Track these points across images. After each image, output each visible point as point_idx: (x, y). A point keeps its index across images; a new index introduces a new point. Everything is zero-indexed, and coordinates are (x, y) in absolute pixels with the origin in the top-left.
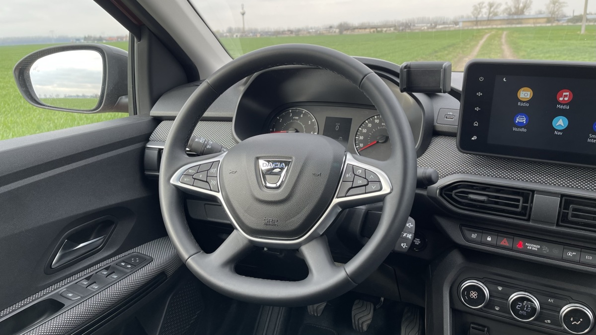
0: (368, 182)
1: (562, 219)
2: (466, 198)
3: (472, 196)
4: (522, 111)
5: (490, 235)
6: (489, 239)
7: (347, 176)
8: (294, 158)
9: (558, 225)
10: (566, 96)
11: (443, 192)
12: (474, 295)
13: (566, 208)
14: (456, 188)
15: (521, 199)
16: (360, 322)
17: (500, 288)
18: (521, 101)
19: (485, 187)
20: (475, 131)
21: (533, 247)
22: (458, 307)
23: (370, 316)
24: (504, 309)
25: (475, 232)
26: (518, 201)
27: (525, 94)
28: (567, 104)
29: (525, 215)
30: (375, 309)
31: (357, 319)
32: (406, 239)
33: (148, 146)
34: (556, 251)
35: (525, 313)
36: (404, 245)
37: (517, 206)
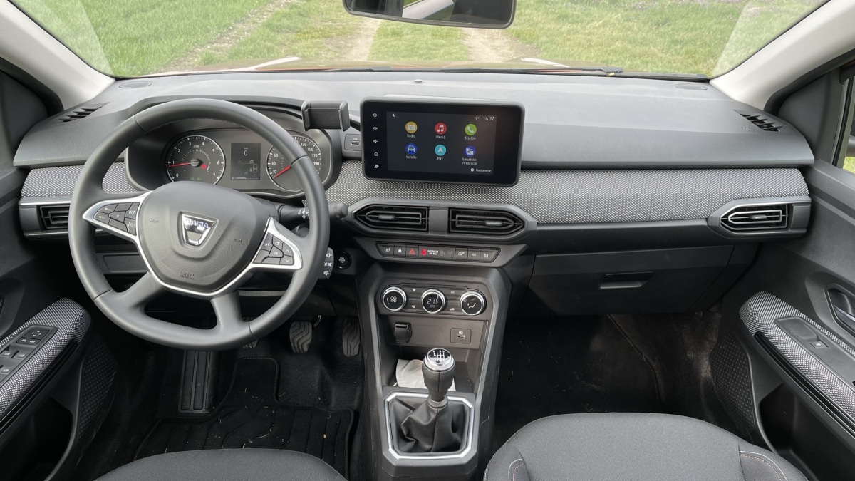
0: (283, 255)
1: (452, 227)
2: (377, 219)
3: (381, 217)
4: (411, 141)
5: (400, 247)
6: (400, 251)
7: (266, 245)
8: (218, 221)
9: (449, 232)
10: (441, 128)
11: (357, 215)
12: (394, 299)
13: (454, 218)
14: (368, 210)
15: (420, 214)
16: (300, 344)
17: (414, 290)
18: (409, 134)
19: (391, 208)
20: (376, 160)
21: (433, 252)
22: (383, 312)
23: (310, 335)
24: (418, 307)
25: (388, 247)
26: (418, 216)
27: (411, 127)
28: (443, 135)
29: (425, 227)
30: (313, 328)
31: (296, 341)
32: (327, 267)
33: (22, 204)
34: (450, 253)
35: (434, 306)
36: (326, 273)
37: (418, 221)
